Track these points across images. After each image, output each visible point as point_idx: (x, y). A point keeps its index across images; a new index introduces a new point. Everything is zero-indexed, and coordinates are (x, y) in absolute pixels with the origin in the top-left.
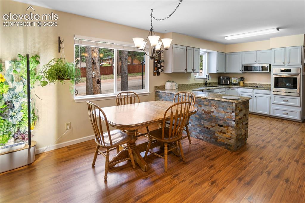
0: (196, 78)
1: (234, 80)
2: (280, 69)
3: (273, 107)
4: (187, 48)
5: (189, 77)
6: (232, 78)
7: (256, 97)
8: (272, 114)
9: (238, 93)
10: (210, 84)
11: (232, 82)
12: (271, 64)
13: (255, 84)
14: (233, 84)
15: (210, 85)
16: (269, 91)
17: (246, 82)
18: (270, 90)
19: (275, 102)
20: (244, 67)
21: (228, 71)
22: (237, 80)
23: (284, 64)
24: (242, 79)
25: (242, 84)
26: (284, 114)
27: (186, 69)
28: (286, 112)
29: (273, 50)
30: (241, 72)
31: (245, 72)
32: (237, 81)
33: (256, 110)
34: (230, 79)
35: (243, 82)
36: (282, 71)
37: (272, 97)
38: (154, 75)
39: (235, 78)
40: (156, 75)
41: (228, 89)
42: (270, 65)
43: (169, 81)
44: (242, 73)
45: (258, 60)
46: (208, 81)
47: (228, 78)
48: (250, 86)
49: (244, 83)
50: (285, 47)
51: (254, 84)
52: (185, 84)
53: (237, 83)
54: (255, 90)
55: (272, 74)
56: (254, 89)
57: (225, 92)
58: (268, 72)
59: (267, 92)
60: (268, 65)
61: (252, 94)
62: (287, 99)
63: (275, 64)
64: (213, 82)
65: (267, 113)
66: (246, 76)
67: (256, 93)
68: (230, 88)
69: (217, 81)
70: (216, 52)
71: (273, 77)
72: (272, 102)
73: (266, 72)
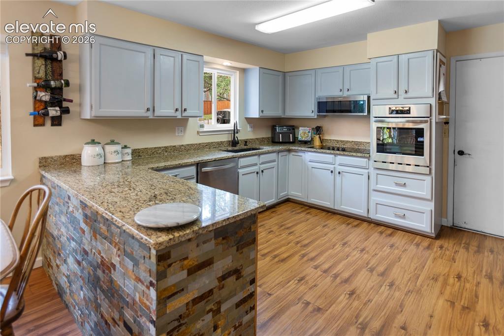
0: (205, 129)
1: (303, 133)
2: (388, 107)
3: (376, 198)
4: (154, 50)
5: (183, 128)
6: (300, 128)
7: (339, 173)
8: (373, 216)
9: (305, 164)
10: (246, 142)
11: (300, 138)
12: (370, 96)
13: (343, 141)
14: (300, 141)
15: (246, 145)
16: (366, 160)
17: (327, 137)
18: (369, 158)
19: (380, 187)
20: (319, 103)
21: (290, 113)
22: (309, 132)
23: (396, 96)
24: (318, 130)
25: (317, 142)
26: (397, 216)
27: (150, 106)
28: (401, 212)
29: (373, 62)
30: (314, 115)
31: (320, 114)
32: (310, 134)
33: (341, 205)
34: (296, 130)
35: (320, 137)
36: (392, 112)
37: (373, 173)
38: (35, 125)
39: (306, 128)
40: (43, 125)
41: (285, 153)
42: (369, 98)
43: (93, 142)
44: (316, 117)
45: (346, 87)
46: (241, 137)
47: (293, 129)
48: (329, 149)
49: (322, 141)
50: (398, 55)
51: (341, 141)
52: (166, 147)
53: (309, 139)
54: (339, 157)
55: (372, 119)
56: (335, 155)
57: (276, 163)
58: (364, 114)
59: (362, 162)
60: (366, 99)
61: (333, 166)
62: (402, 181)
63: (379, 96)
64: (257, 139)
65: (361, 211)
66: (326, 124)
67: (340, 165)
68: (289, 151)
69: (269, 135)
70: (258, 68)
71: (374, 126)
72: (372, 187)
73: (362, 114)
